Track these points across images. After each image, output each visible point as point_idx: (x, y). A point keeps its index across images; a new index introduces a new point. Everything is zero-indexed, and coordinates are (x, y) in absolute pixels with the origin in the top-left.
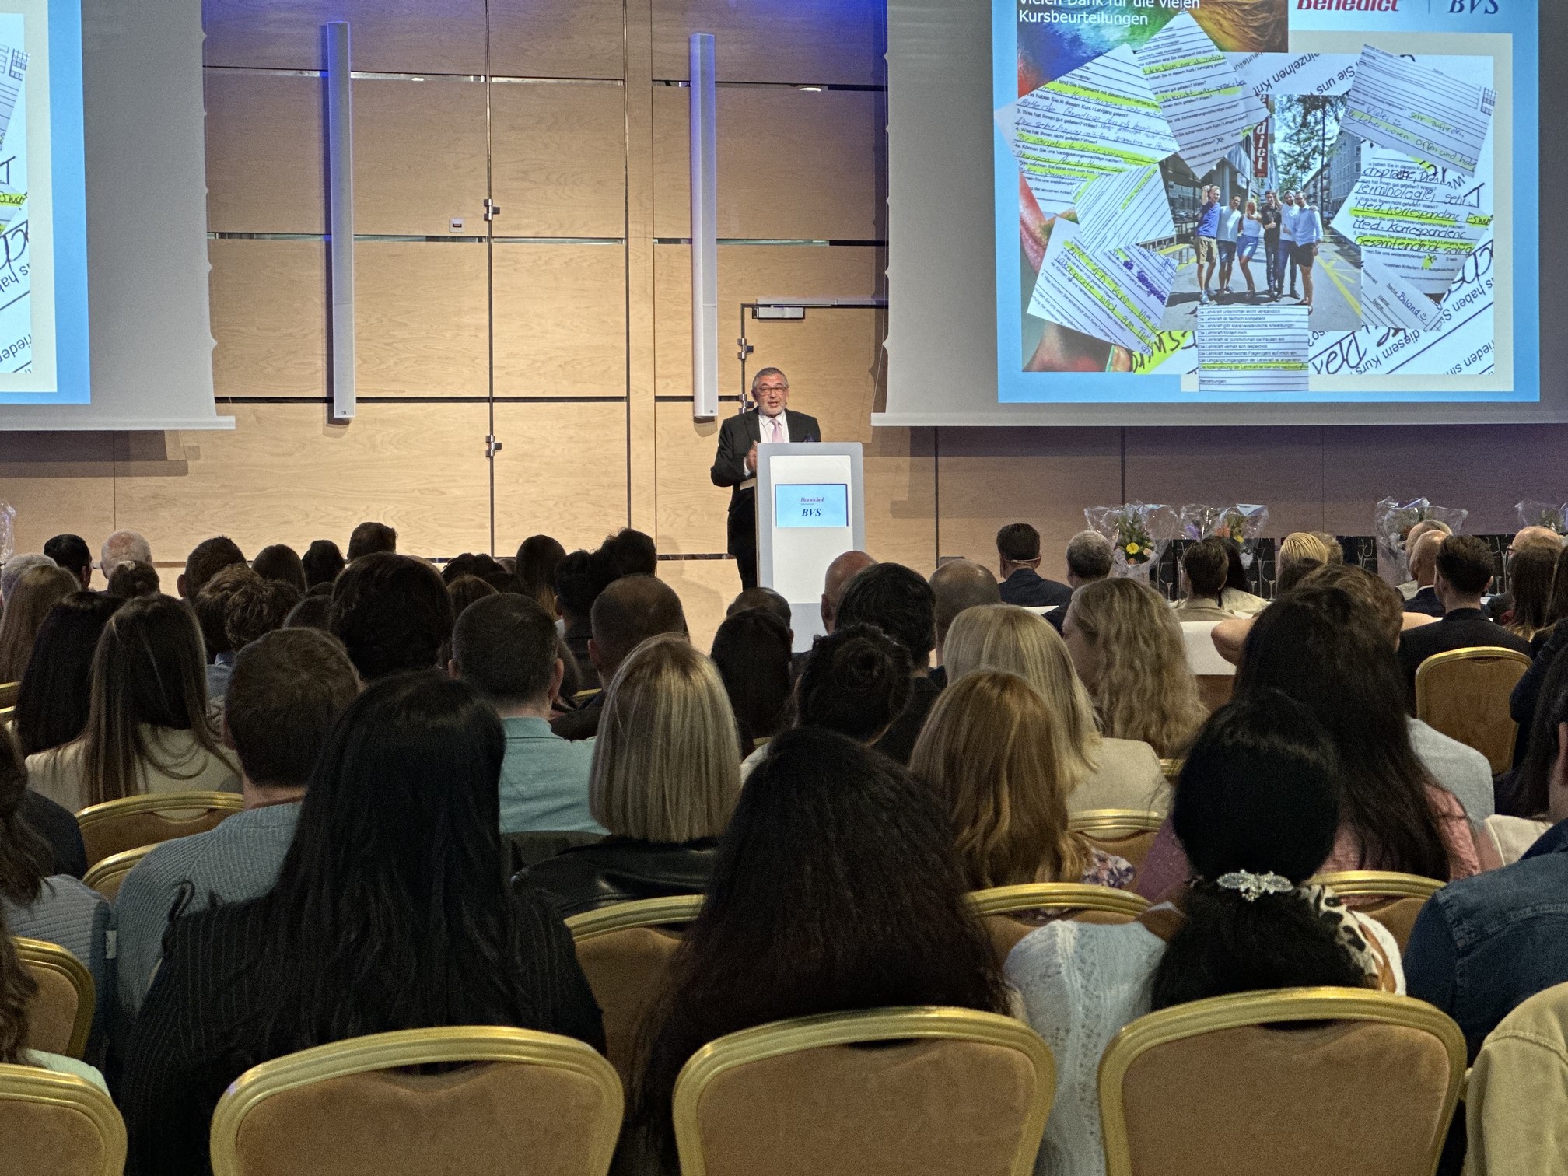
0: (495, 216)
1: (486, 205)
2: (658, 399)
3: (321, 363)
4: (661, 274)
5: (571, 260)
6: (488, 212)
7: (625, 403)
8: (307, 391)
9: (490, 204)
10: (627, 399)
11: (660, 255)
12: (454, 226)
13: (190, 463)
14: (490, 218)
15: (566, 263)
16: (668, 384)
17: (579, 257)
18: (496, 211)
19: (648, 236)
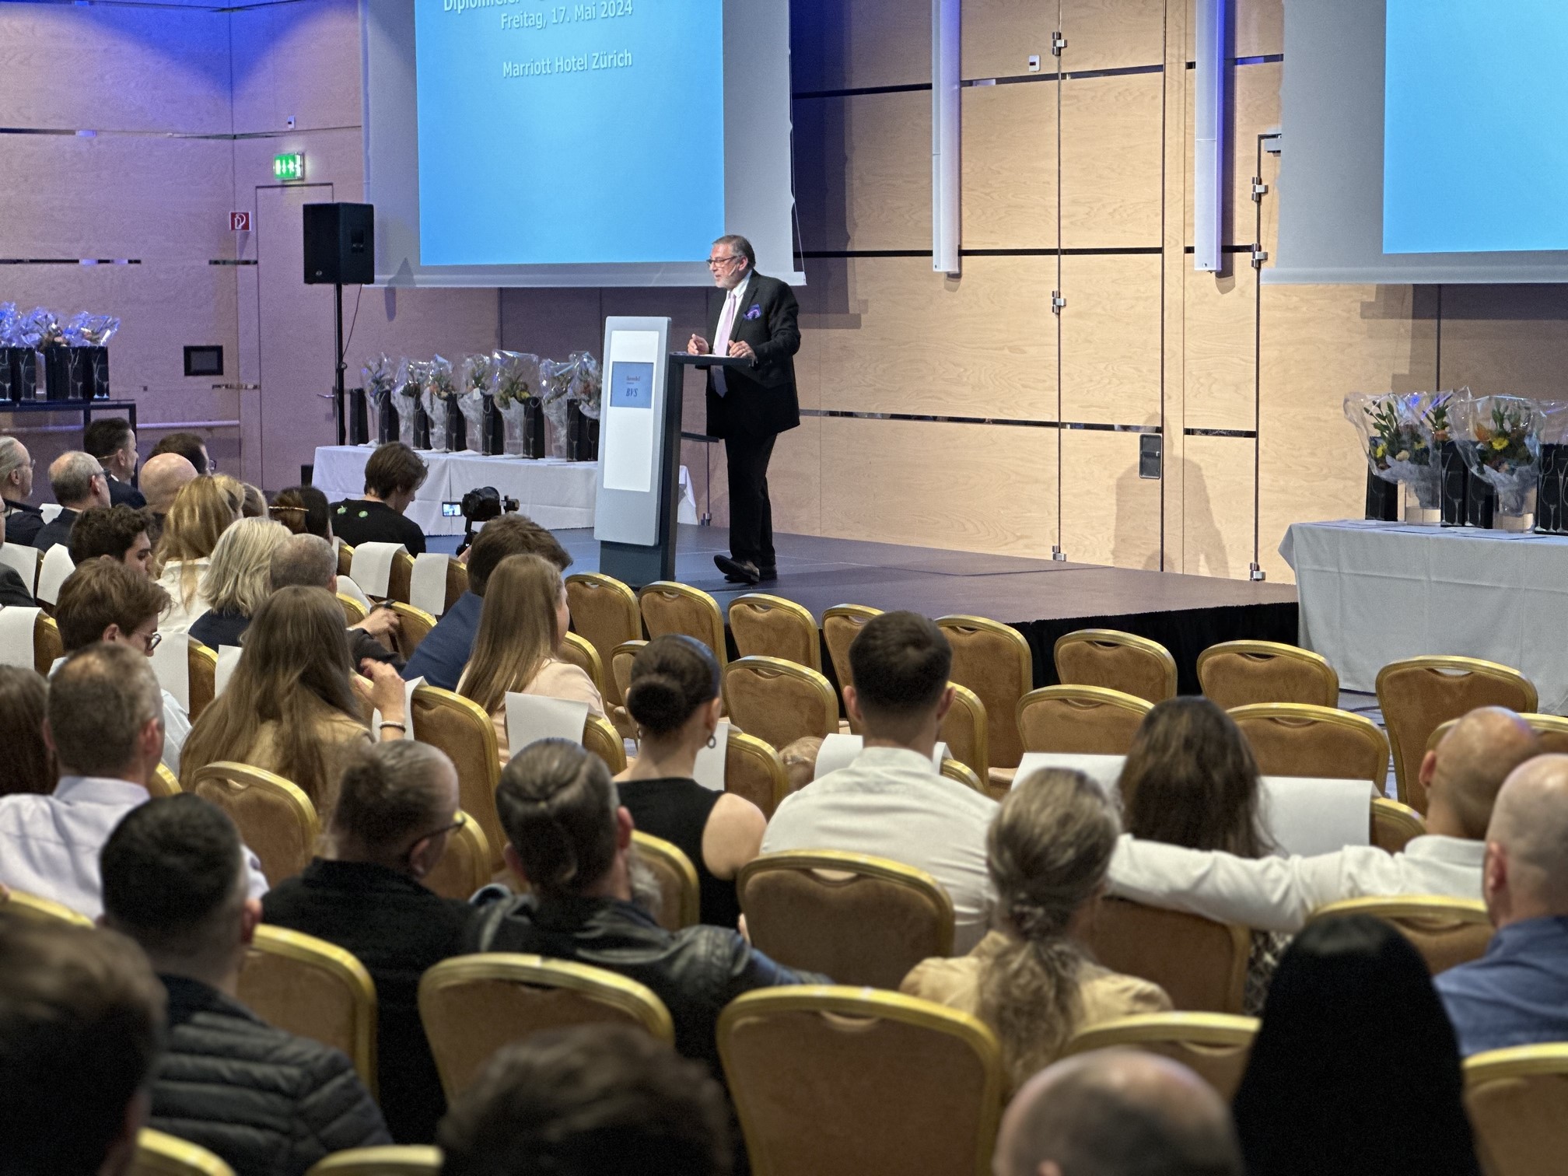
0: (1063, 51)
1: (1055, 39)
2: (1187, 250)
5: (1120, 94)
6: (1055, 46)
7: (1160, 255)
9: (1057, 36)
10: (1162, 250)
11: (1191, 82)
12: (1031, 64)
13: (863, 316)
14: (1057, 52)
15: (1116, 97)
17: (1126, 90)
19: (1180, 61)
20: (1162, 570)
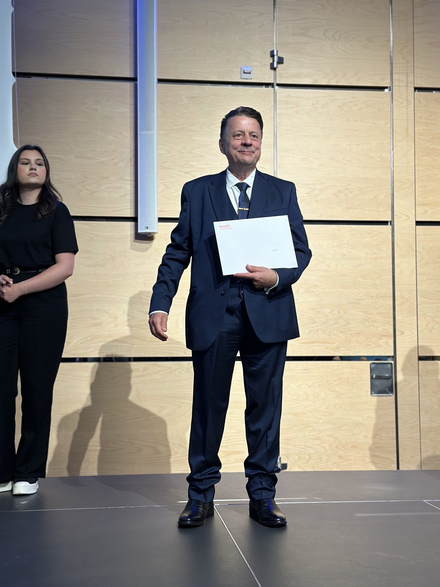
0: (279, 66)
1: (272, 55)
2: (418, 223)
3: (129, 187)
4: (421, 118)
5: (344, 104)
6: (274, 61)
7: (389, 227)
8: (117, 211)
9: (275, 53)
10: (392, 223)
11: (420, 101)
12: (244, 73)
14: (275, 66)
15: (339, 107)
16: (426, 211)
17: (351, 102)
18: (281, 61)
19: (409, 85)
20: (398, 468)
